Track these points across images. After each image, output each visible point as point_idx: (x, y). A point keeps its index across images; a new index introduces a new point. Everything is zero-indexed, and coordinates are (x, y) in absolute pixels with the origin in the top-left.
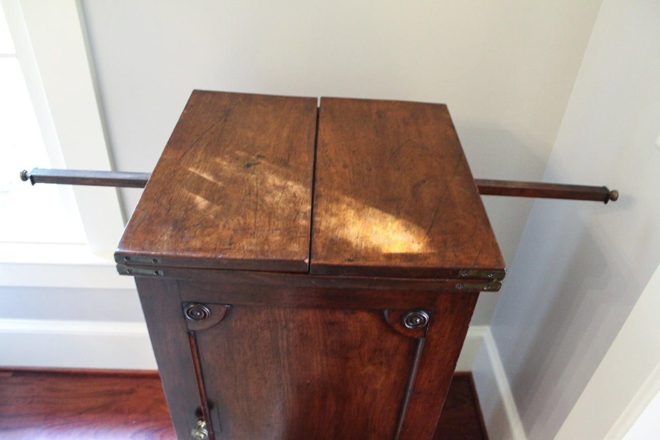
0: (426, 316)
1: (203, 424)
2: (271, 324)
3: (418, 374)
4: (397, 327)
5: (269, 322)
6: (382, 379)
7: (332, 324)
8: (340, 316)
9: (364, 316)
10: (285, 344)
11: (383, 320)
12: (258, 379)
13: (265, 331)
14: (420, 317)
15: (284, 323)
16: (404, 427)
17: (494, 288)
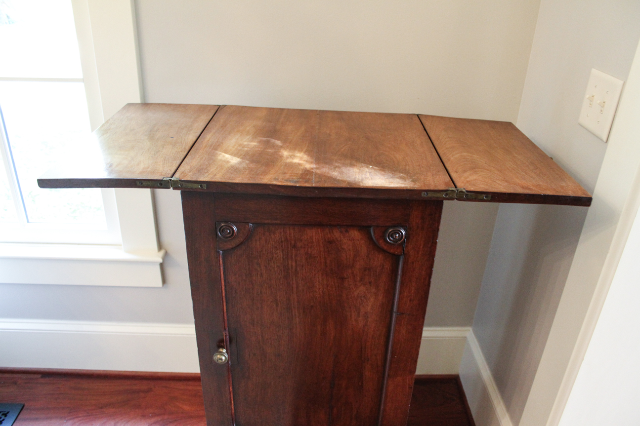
0: (404, 232)
1: (224, 351)
2: (283, 243)
3: (400, 293)
4: (381, 243)
5: (282, 242)
6: (372, 299)
7: (330, 242)
8: (337, 234)
9: (355, 234)
10: (294, 264)
11: (370, 238)
12: (271, 302)
13: (278, 251)
14: (399, 232)
15: (293, 242)
16: (393, 354)
17: (451, 195)
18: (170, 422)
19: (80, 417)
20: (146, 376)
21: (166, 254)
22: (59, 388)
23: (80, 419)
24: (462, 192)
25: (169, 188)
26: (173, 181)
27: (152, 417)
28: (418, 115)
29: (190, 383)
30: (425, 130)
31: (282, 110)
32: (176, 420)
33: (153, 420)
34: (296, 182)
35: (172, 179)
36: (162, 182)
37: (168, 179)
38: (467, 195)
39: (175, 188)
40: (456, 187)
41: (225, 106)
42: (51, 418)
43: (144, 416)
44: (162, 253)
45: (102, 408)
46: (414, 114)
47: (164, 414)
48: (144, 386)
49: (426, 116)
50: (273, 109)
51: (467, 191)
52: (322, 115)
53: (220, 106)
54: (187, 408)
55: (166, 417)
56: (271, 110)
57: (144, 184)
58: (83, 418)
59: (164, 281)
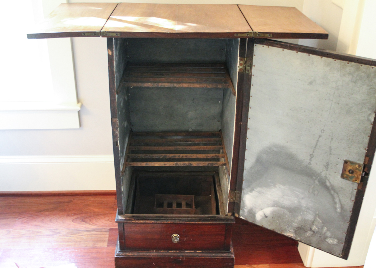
17: (250, 35)
18: (87, 218)
19: (26, 217)
20: (68, 194)
21: (82, 106)
22: (10, 202)
23: (26, 218)
24: (256, 33)
25: (99, 36)
26: (102, 32)
27: (74, 215)
28: (237, 5)
29: (98, 197)
30: (240, 11)
31: (156, 4)
32: (90, 217)
33: (75, 217)
34: (167, 31)
35: (101, 31)
36: (96, 33)
37: (99, 31)
38: (259, 35)
39: (103, 36)
40: (253, 31)
41: (121, 3)
42: (7, 218)
43: (68, 215)
44: (80, 104)
45: (40, 212)
46: (235, 4)
47: (82, 214)
48: (67, 199)
49: (242, 5)
50: (151, 4)
51: (259, 33)
52: (179, 6)
53: (118, 3)
54: (97, 210)
55: (83, 215)
56: (149, 5)
57: (86, 34)
58: (28, 217)
59: (80, 125)
